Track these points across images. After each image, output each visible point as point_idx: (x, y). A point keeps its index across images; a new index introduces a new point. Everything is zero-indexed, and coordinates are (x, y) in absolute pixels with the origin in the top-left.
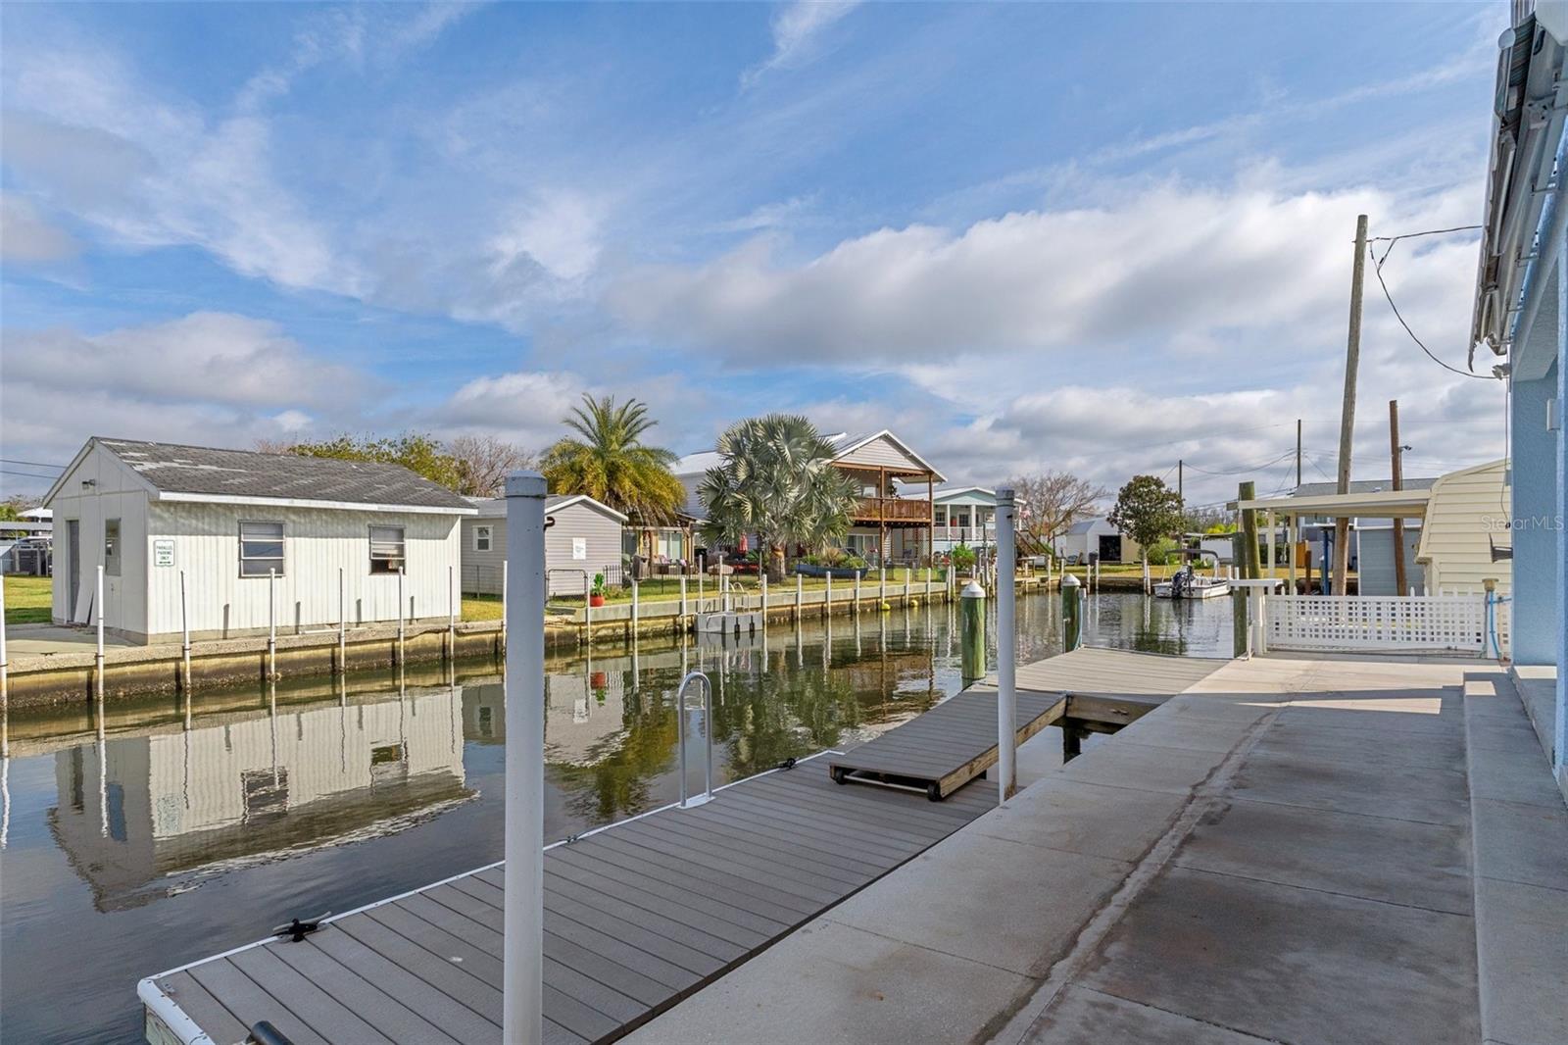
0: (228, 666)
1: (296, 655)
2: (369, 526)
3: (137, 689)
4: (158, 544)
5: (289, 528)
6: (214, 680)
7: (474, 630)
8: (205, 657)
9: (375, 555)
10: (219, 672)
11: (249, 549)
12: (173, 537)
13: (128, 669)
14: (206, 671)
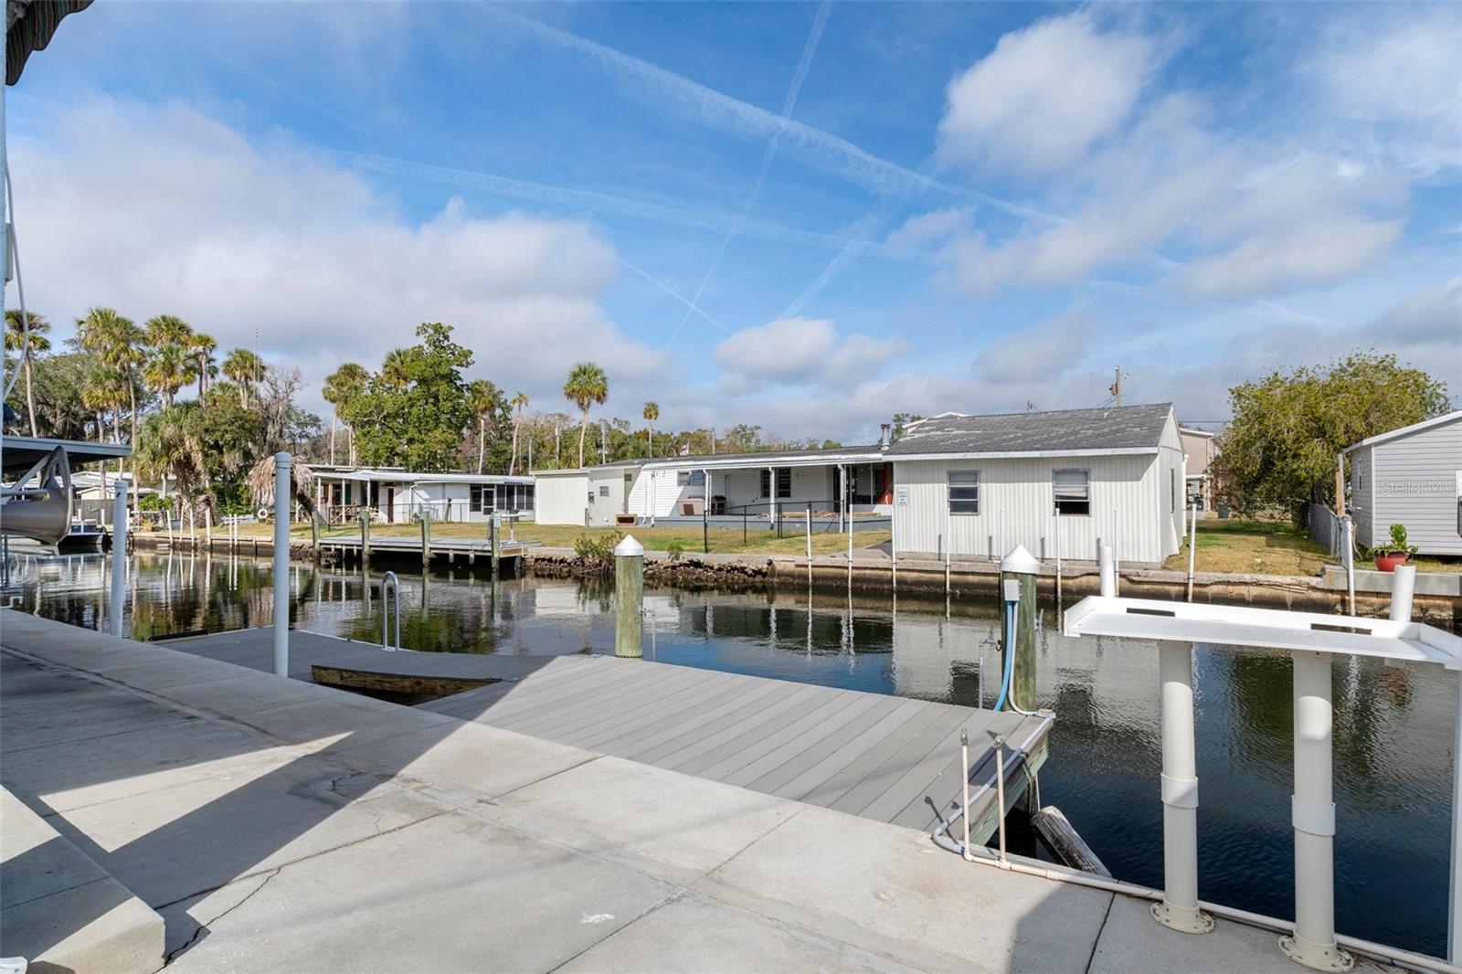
0: (923, 579)
1: (971, 578)
2: (1053, 471)
3: (872, 585)
4: (900, 490)
5: (983, 476)
6: (913, 587)
7: (1147, 579)
8: (909, 570)
9: (1057, 497)
10: (918, 583)
11: (955, 493)
12: (907, 485)
13: (868, 572)
14: (909, 581)
